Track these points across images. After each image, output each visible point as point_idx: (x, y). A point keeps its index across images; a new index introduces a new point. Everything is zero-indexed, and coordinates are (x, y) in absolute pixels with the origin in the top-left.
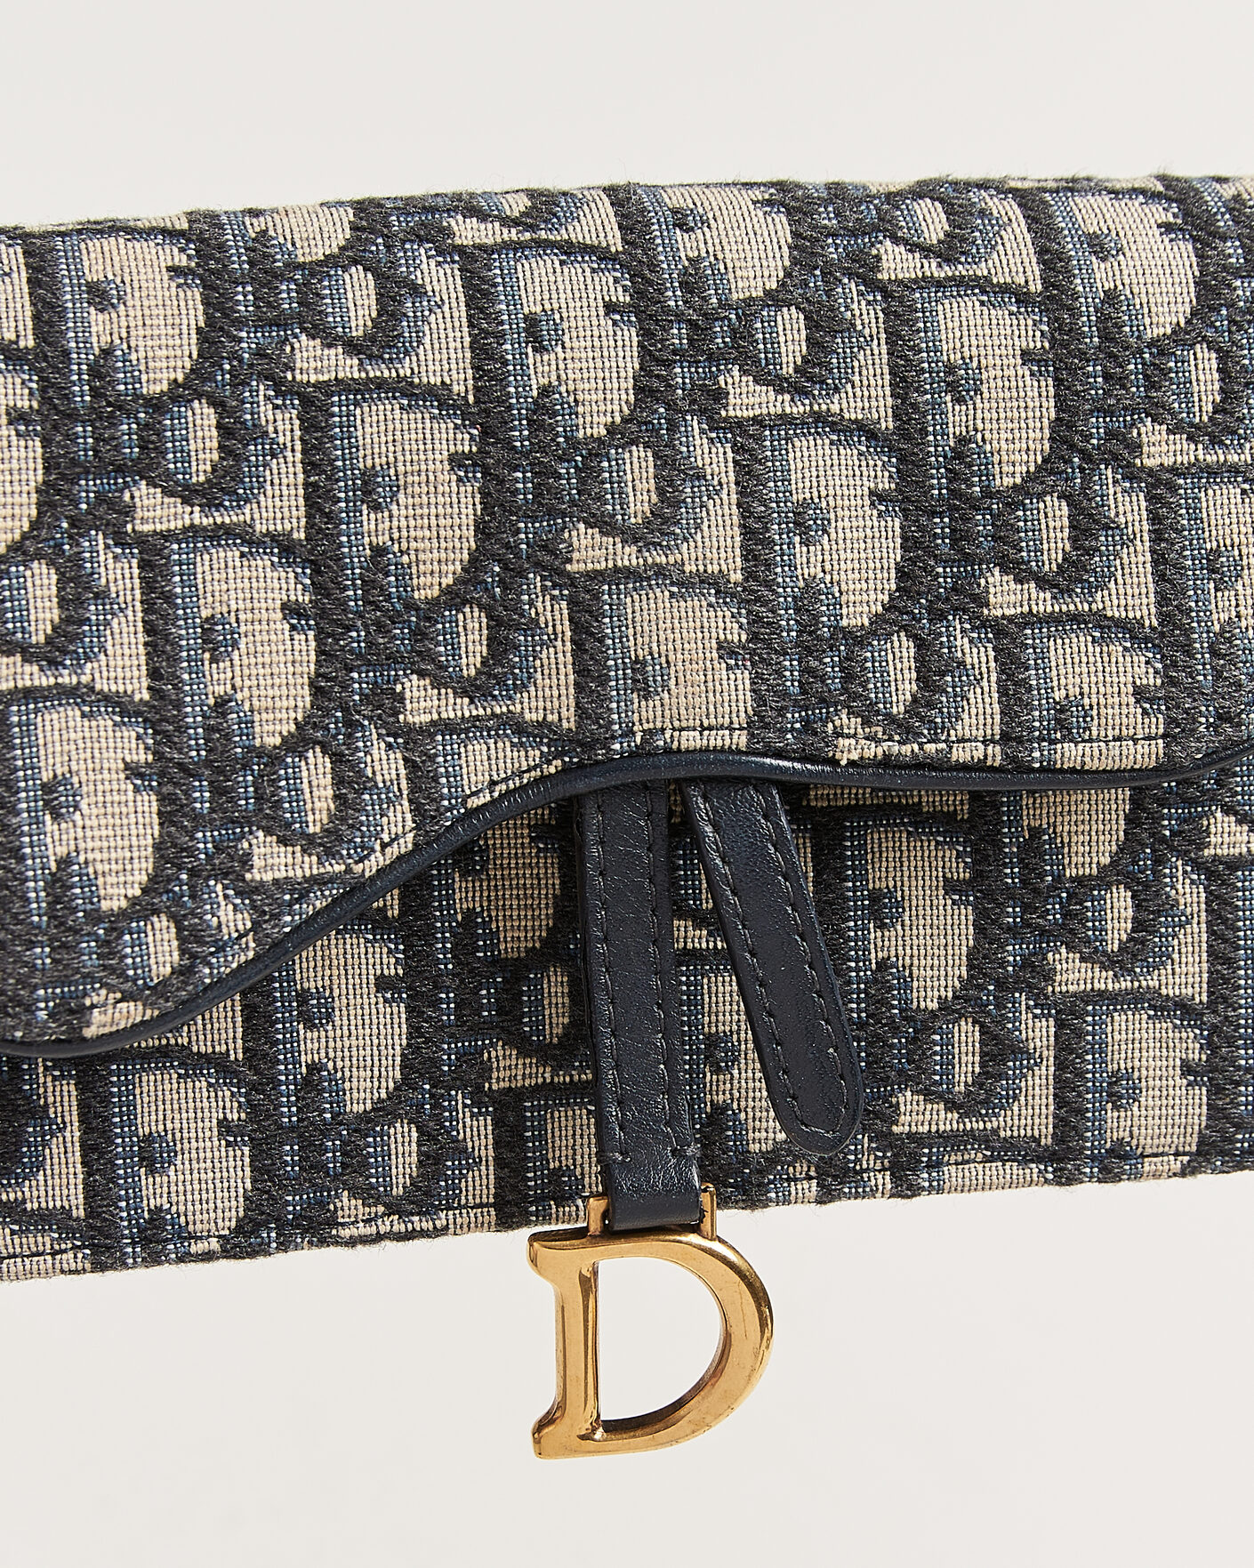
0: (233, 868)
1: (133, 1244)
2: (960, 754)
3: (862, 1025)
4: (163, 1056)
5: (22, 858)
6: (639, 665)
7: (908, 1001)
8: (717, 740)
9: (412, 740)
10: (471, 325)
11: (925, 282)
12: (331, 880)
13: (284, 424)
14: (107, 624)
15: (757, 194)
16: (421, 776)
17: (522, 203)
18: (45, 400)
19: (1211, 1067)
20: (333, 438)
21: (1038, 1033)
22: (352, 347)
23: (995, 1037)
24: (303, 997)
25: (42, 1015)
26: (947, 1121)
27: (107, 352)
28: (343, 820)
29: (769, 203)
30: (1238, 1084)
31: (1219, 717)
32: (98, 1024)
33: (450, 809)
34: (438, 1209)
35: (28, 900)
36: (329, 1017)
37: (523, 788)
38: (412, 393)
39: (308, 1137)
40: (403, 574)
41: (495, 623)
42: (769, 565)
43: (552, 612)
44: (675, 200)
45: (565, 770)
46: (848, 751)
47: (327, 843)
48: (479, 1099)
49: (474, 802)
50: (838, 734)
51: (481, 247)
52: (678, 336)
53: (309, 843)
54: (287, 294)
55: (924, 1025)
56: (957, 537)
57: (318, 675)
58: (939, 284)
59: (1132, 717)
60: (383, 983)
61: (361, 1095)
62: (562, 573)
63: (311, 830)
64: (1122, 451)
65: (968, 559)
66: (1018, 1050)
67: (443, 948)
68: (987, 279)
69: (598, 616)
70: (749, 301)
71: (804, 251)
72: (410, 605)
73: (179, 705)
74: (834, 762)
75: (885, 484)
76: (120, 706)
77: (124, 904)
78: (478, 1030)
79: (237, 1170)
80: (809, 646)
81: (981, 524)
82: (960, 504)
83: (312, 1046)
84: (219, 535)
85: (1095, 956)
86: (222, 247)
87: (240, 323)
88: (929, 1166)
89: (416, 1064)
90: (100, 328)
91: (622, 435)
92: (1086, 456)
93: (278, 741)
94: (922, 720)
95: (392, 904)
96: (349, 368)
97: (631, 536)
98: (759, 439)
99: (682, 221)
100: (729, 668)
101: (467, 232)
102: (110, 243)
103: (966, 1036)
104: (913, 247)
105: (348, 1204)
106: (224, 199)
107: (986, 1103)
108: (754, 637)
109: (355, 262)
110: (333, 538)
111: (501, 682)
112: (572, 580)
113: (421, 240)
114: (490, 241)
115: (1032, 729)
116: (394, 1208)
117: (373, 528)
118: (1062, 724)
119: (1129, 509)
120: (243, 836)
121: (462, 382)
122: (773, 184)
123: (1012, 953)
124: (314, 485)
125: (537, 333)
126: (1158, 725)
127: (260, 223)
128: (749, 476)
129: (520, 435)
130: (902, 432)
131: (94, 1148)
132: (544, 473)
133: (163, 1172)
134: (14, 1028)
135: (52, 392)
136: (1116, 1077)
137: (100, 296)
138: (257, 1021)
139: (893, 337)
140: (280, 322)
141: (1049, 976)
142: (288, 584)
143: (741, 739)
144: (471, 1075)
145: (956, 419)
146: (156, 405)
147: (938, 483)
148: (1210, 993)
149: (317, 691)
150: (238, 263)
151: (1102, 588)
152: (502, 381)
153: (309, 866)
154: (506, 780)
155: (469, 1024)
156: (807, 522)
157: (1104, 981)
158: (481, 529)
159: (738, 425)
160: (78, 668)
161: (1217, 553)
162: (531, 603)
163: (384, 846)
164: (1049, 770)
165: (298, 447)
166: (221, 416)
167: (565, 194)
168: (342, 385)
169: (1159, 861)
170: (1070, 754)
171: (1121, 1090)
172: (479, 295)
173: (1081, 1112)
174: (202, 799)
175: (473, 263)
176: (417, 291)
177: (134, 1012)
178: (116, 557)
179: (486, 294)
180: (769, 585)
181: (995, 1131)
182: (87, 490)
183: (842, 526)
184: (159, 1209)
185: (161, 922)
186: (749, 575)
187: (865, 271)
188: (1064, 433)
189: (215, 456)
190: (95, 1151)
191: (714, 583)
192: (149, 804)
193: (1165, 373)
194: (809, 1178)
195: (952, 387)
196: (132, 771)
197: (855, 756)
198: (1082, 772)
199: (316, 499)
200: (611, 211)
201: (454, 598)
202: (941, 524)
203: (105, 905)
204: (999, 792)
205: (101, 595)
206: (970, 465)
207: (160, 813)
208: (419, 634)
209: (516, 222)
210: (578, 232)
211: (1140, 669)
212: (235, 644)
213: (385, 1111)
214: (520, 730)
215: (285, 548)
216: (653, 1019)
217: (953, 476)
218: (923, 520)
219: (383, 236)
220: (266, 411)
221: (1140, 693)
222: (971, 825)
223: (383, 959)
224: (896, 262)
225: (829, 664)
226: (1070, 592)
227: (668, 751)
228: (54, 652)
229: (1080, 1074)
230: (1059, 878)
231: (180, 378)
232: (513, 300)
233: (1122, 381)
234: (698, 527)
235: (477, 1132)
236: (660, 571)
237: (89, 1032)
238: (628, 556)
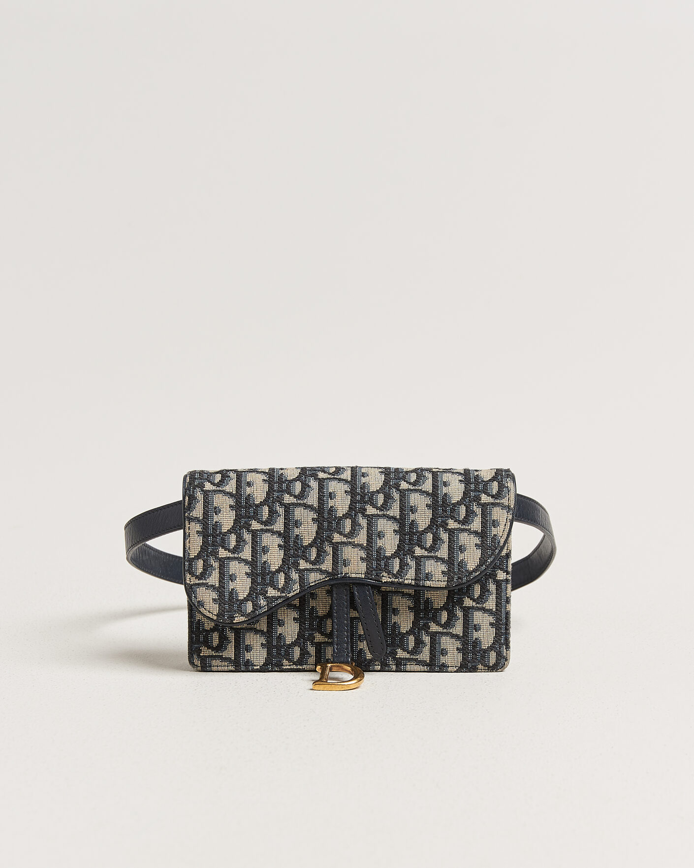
0: (264, 593)
1: (243, 666)
2: (406, 582)
3: (390, 635)
4: (251, 629)
5: (225, 588)
6: (345, 560)
7: (400, 630)
8: (359, 576)
9: (301, 572)
10: (318, 494)
11: (409, 490)
12: (283, 597)
13: (281, 510)
14: (245, 546)
15: (380, 470)
16: (301, 579)
17: (334, 469)
18: (236, 504)
19: (462, 649)
20: (290, 514)
21: (427, 639)
22: (295, 497)
23: (417, 639)
24: (279, 620)
25: (226, 617)
26: (408, 656)
27: (249, 495)
28: (286, 586)
29: (382, 472)
30: (469, 653)
31: (458, 578)
32: (236, 620)
33: (307, 585)
34: (303, 664)
35: (225, 596)
36: (284, 625)
37: (321, 582)
38: (306, 506)
39: (278, 648)
40: (302, 540)
41: (318, 551)
42: (372, 543)
43: (329, 549)
44: (363, 470)
45: (330, 579)
46: (384, 580)
47: (282, 590)
48: (312, 643)
49: (311, 584)
50: (383, 576)
51: (323, 478)
52: (358, 498)
53: (279, 590)
54: (284, 485)
55: (403, 636)
56: (410, 540)
57: (283, 558)
58: (411, 490)
59: (440, 576)
60: (295, 619)
61: (289, 641)
62: (331, 542)
63: (280, 587)
64: (444, 525)
65: (412, 544)
66: (423, 642)
67: (307, 613)
68: (421, 490)
69: (338, 550)
70: (373, 492)
71: (386, 483)
72: (302, 546)
73: (257, 562)
74: (382, 582)
75: (397, 529)
76: (246, 562)
77: (243, 598)
78: (313, 630)
79: (264, 653)
80: (378, 560)
81: (415, 537)
82: (411, 534)
83: (280, 630)
84: (267, 531)
85: (438, 624)
86: (274, 476)
87: (274, 491)
88: (404, 665)
89: (300, 635)
90: (248, 490)
91: (346, 516)
92: (437, 526)
93: (275, 570)
94: (399, 574)
95: (297, 602)
96: (294, 500)
97: (345, 536)
98: (372, 519)
99: (363, 475)
100: (362, 562)
101: (321, 475)
102: (253, 474)
103: (412, 638)
104: (408, 482)
105: (285, 662)
106: (277, 466)
107: (415, 653)
108: (367, 557)
109: (298, 480)
110: (289, 533)
111: (318, 562)
112: (333, 543)
113: (312, 476)
114: (325, 477)
115: (421, 578)
116: (294, 663)
117: (297, 531)
118: (427, 578)
119: (445, 536)
120: (266, 587)
121: (316, 505)
122: (383, 468)
123: (421, 623)
124: (286, 522)
125: (331, 496)
126: (446, 578)
127: (282, 471)
128: (370, 525)
129: (326, 515)
130: (400, 519)
131: (237, 646)
132: (330, 523)
133: (250, 652)
134: (221, 620)
135: (238, 502)
136: (443, 650)
137: (249, 484)
138: (270, 624)
139: (401, 500)
140: (282, 491)
141: (429, 628)
142: (279, 541)
143: (363, 576)
144: (311, 638)
145: (412, 517)
146: (257, 506)
147: (407, 529)
148: (463, 634)
149: (283, 561)
150: (276, 479)
151: (438, 551)
152: (323, 505)
153: (279, 594)
154: (318, 581)
155: (311, 628)
156: (380, 535)
157: (440, 629)
158: (317, 532)
159: (368, 516)
160: (238, 554)
161: (461, 546)
162: (325, 547)
163: (293, 591)
164: (424, 586)
165: (283, 515)
166: (269, 508)
167: (343, 468)
168: (293, 504)
169: (453, 606)
170: (428, 583)
171: (444, 652)
172: (321, 488)
173: (435, 656)
174: (259, 580)
175: (321, 482)
176: (309, 486)
177: (243, 619)
178: (247, 534)
179: (322, 488)
180: (371, 547)
181: (417, 659)
182: (243, 521)
183: (387, 536)
184: (248, 659)
185: (250, 602)
186: (367, 544)
187: (397, 486)
188: (433, 520)
189: (268, 516)
190: (237, 647)
191: (361, 546)
192: (249, 580)
193: (455, 510)
194: (379, 665)
195: (411, 510)
196: (247, 574)
197: (386, 581)
198: (431, 587)
199: (286, 525)
200: (350, 472)
201: (311, 545)
202: (407, 537)
203: (239, 598)
204: (420, 590)
205: (244, 541)
206: (414, 526)
207: (251, 582)
208: (303, 552)
209: (331, 474)
210: (343, 476)
211: (444, 567)
212: (268, 551)
213: (294, 644)
214: (321, 571)
215: (279, 534)
216: (345, 629)
217: (410, 528)
218: (404, 536)
219: (305, 475)
220: (278, 508)
221: (443, 572)
222: (414, 597)
223: (295, 614)
224: (404, 485)
225: (382, 563)
226: (431, 552)
227: (349, 577)
228: (234, 551)
229: (435, 648)
230: (432, 608)
231: (262, 500)
232: (328, 489)
233: (446, 511)
234: (358, 535)
235: (312, 650)
236: (350, 543)
237: (234, 622)
238: (345, 540)
